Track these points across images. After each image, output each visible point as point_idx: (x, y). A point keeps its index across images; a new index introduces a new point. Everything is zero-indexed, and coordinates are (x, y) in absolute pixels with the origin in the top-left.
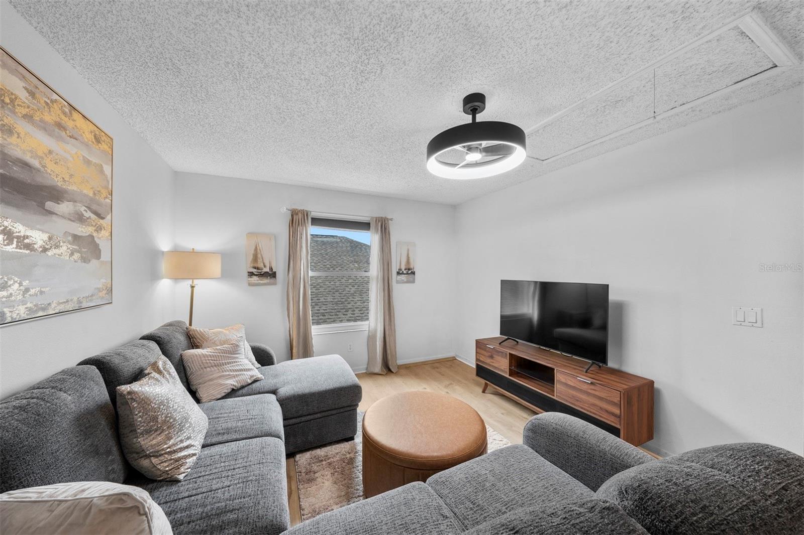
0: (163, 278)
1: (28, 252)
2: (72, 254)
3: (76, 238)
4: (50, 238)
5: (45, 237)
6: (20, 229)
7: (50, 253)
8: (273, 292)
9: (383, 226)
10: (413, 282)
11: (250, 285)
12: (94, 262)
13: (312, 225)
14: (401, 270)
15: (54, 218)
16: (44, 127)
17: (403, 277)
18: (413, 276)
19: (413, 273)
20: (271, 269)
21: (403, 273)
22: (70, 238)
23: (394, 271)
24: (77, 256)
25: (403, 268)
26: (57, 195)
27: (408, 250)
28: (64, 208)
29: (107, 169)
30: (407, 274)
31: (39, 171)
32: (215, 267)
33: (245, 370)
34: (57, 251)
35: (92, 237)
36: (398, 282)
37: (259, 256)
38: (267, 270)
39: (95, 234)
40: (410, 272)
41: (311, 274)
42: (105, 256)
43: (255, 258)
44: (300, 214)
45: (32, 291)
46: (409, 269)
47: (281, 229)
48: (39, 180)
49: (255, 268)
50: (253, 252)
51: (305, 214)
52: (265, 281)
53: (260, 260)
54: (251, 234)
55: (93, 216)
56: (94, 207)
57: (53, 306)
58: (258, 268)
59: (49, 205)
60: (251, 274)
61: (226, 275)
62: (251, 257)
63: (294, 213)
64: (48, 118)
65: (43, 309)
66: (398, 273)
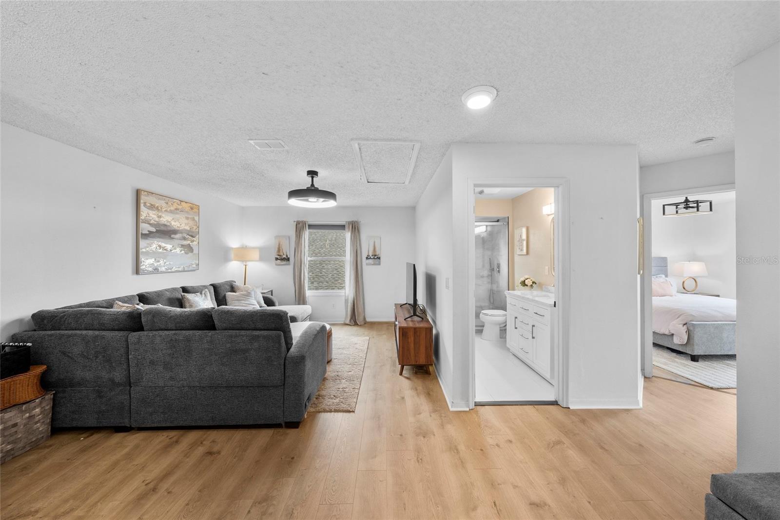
0: (232, 261)
1: (165, 251)
2: (181, 251)
3: (182, 246)
4: (173, 247)
5: (171, 246)
6: (163, 245)
7: (173, 251)
8: (288, 269)
9: (355, 227)
10: (379, 264)
11: (276, 265)
12: (190, 254)
13: (309, 229)
14: (369, 256)
15: (174, 240)
16: (171, 212)
17: (371, 261)
18: (379, 260)
19: (379, 258)
20: (287, 256)
21: (370, 258)
22: (180, 246)
23: (364, 256)
24: (183, 252)
25: (371, 254)
26: (175, 232)
27: (374, 242)
28: (178, 236)
29: (196, 218)
30: (374, 258)
31: (169, 226)
32: (256, 255)
33: (251, 304)
34: (175, 251)
35: (189, 245)
36: (367, 264)
37: (281, 249)
38: (285, 256)
39: (191, 243)
40: (376, 257)
41: (309, 259)
42: (196, 251)
43: (279, 250)
44: (301, 224)
45: (167, 263)
46: (375, 256)
47: (292, 233)
48: (169, 229)
49: (278, 255)
50: (277, 247)
51: (304, 223)
52: (284, 263)
53: (281, 251)
54: (277, 237)
55: (190, 237)
56: (190, 234)
57: (174, 268)
58: (280, 256)
59: (173, 236)
60: (277, 259)
61: (262, 259)
62: (277, 249)
63: (298, 223)
64: (172, 208)
65: (170, 269)
66: (367, 258)
